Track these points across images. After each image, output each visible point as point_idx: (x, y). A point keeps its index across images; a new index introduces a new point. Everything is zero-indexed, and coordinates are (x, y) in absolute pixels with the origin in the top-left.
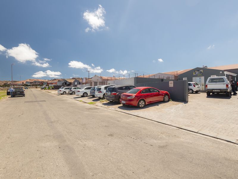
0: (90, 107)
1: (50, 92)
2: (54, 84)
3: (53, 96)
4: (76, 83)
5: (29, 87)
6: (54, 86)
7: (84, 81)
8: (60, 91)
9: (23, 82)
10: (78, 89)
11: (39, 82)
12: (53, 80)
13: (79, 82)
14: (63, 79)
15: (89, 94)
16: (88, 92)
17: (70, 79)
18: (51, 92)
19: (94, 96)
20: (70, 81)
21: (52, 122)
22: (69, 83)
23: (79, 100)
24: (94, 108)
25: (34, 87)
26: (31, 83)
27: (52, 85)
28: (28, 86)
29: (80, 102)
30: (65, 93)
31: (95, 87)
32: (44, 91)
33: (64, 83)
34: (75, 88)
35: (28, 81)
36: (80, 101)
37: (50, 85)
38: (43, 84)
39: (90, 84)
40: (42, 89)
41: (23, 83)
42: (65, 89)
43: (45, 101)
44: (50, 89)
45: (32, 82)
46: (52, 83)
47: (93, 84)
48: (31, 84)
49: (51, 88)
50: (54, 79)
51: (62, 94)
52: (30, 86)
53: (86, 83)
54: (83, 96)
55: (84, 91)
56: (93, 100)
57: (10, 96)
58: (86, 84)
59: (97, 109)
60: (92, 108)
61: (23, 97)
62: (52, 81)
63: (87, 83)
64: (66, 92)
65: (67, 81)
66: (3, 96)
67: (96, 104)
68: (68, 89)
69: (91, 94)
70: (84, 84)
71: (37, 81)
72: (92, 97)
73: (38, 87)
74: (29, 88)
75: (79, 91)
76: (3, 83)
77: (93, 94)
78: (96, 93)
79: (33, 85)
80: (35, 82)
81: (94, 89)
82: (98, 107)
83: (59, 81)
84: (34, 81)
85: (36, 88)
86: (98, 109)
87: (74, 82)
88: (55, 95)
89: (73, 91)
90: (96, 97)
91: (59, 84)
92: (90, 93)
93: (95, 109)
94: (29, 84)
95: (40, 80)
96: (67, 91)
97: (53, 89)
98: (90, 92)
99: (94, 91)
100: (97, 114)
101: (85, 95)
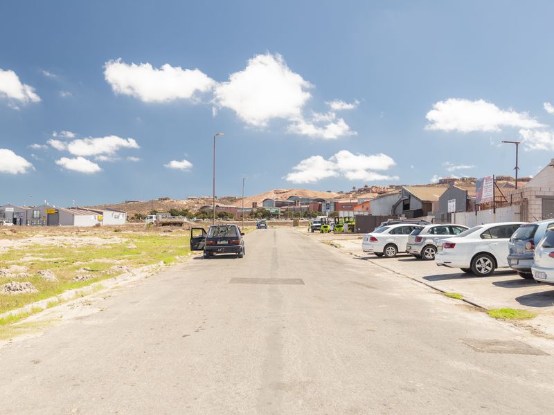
0: (492, 337)
1: (336, 242)
2: (360, 208)
3: (340, 263)
4: (452, 206)
5: (274, 220)
6: (358, 217)
7: (487, 195)
8: (373, 239)
9: (254, 201)
10: (452, 232)
11: (307, 201)
12: (360, 191)
13: (468, 201)
14: (397, 187)
15: (503, 264)
16: (501, 249)
17: (429, 185)
18: (342, 243)
19: (527, 277)
20: (423, 195)
21: (279, 387)
22: (420, 206)
23: (449, 292)
24: (512, 343)
25: (289, 220)
26: (279, 205)
27: (351, 214)
28: (267, 215)
29: (450, 301)
30: (391, 251)
31: (536, 227)
32: (317, 237)
33: (398, 204)
34: (441, 231)
35: (272, 196)
36: (453, 297)
37: (341, 214)
38: (320, 209)
39: (516, 208)
40: (314, 229)
41: (254, 205)
42: (393, 232)
43: (302, 282)
44: (343, 232)
45: (285, 200)
46: (350, 207)
47: (536, 207)
48: (280, 210)
49: (345, 227)
50: (363, 187)
51: (380, 255)
52: (275, 215)
53: (496, 204)
54: (470, 272)
55: (478, 244)
56: (522, 300)
57: (201, 254)
58: (494, 208)
59: (529, 351)
60: (497, 343)
61: (238, 260)
62: (354, 198)
63: (501, 204)
64: (396, 247)
65: (410, 195)
66: (181, 252)
67: (534, 323)
68: (408, 230)
69: (513, 262)
70: (484, 207)
71: (300, 196)
72: (518, 277)
73: (301, 220)
74: (271, 224)
75: (452, 246)
76: (200, 207)
77: (524, 264)
78: (537, 257)
79: (285, 215)
80: (295, 200)
81: (531, 239)
82: (537, 342)
83: (382, 194)
84: (290, 194)
85: (296, 224)
86: (539, 353)
87: (444, 199)
88: (350, 259)
89: (429, 241)
90: (539, 283)
91: (376, 210)
92: (509, 260)
93: (516, 352)
94: (273, 210)
95: (311, 194)
96: (403, 241)
97: (353, 231)
98: (511, 251)
99: (529, 245)
100: (520, 381)
101: (483, 265)
